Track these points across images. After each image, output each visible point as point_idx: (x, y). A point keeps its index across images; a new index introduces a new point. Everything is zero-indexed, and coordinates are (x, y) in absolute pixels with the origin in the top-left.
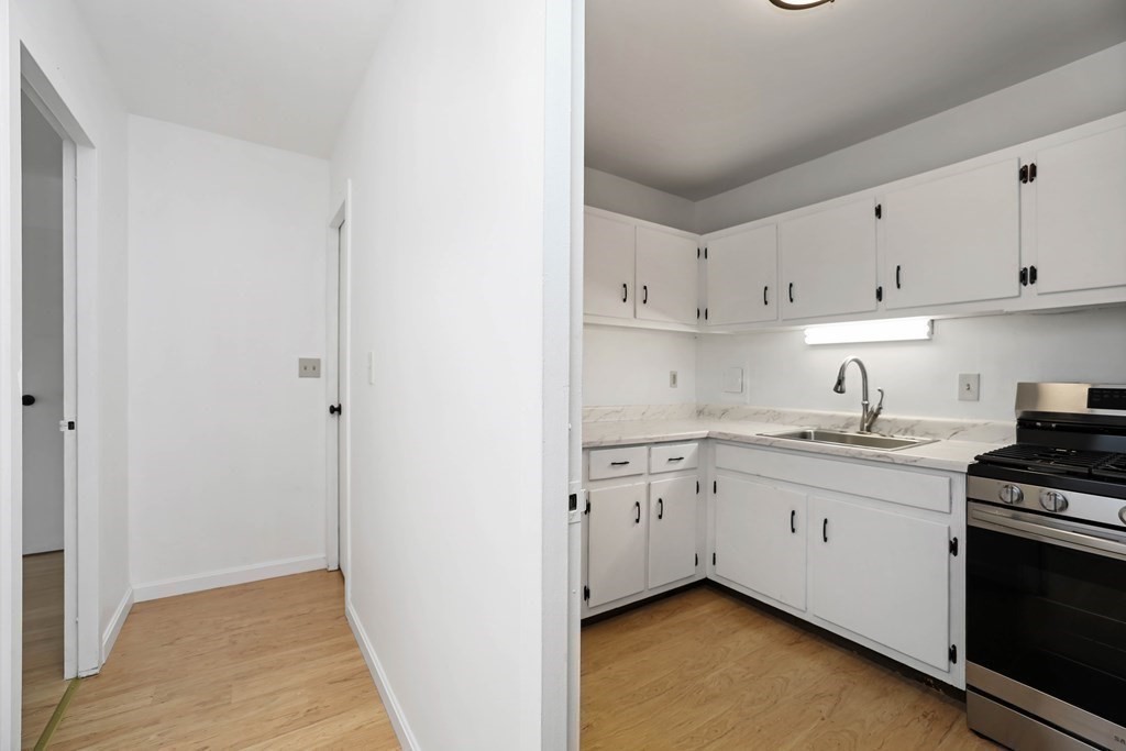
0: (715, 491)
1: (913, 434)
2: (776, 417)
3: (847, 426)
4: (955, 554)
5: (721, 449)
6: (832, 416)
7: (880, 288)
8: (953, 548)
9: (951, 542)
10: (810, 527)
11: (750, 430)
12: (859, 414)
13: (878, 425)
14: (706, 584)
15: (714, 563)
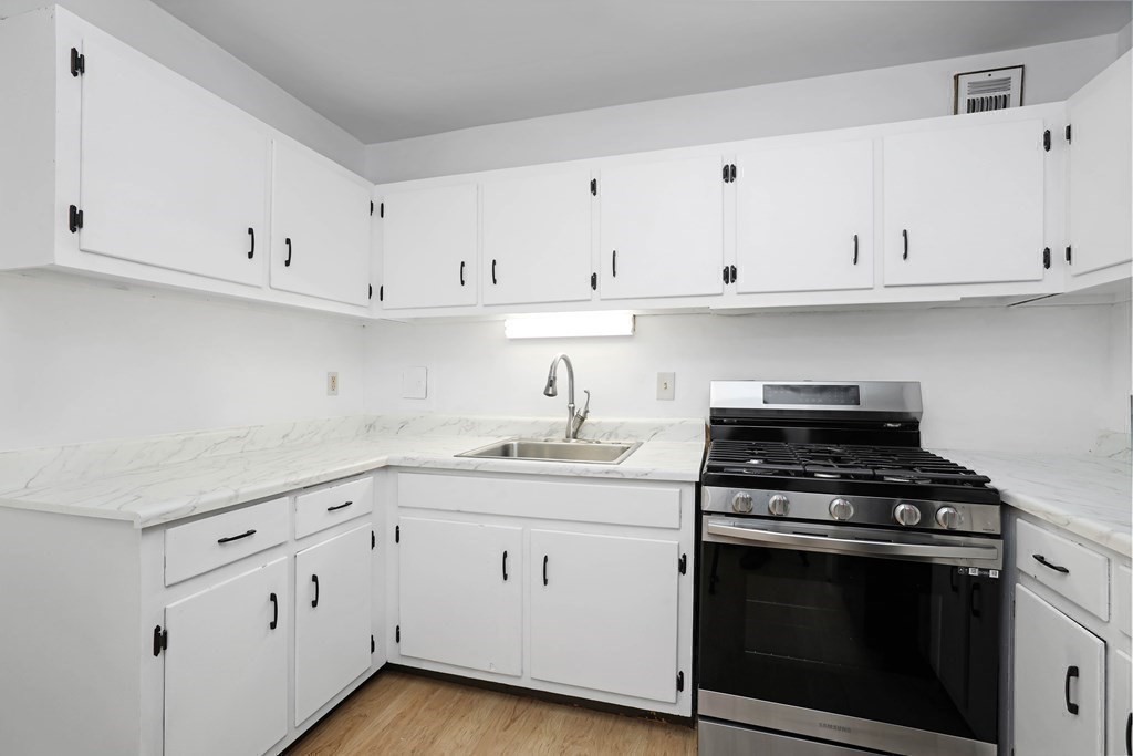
0: (397, 540)
1: (616, 437)
2: (470, 427)
3: (551, 433)
4: (684, 573)
5: (405, 479)
6: (534, 423)
7: (595, 274)
8: (682, 568)
9: (680, 560)
10: (525, 570)
11: (443, 451)
12: (564, 418)
13: (585, 429)
14: (389, 669)
15: (398, 640)
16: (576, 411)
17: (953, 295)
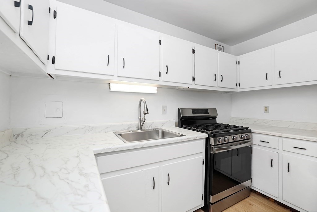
4: (203, 164)
6: (122, 125)
7: (160, 72)
16: (141, 119)
17: (226, 90)
